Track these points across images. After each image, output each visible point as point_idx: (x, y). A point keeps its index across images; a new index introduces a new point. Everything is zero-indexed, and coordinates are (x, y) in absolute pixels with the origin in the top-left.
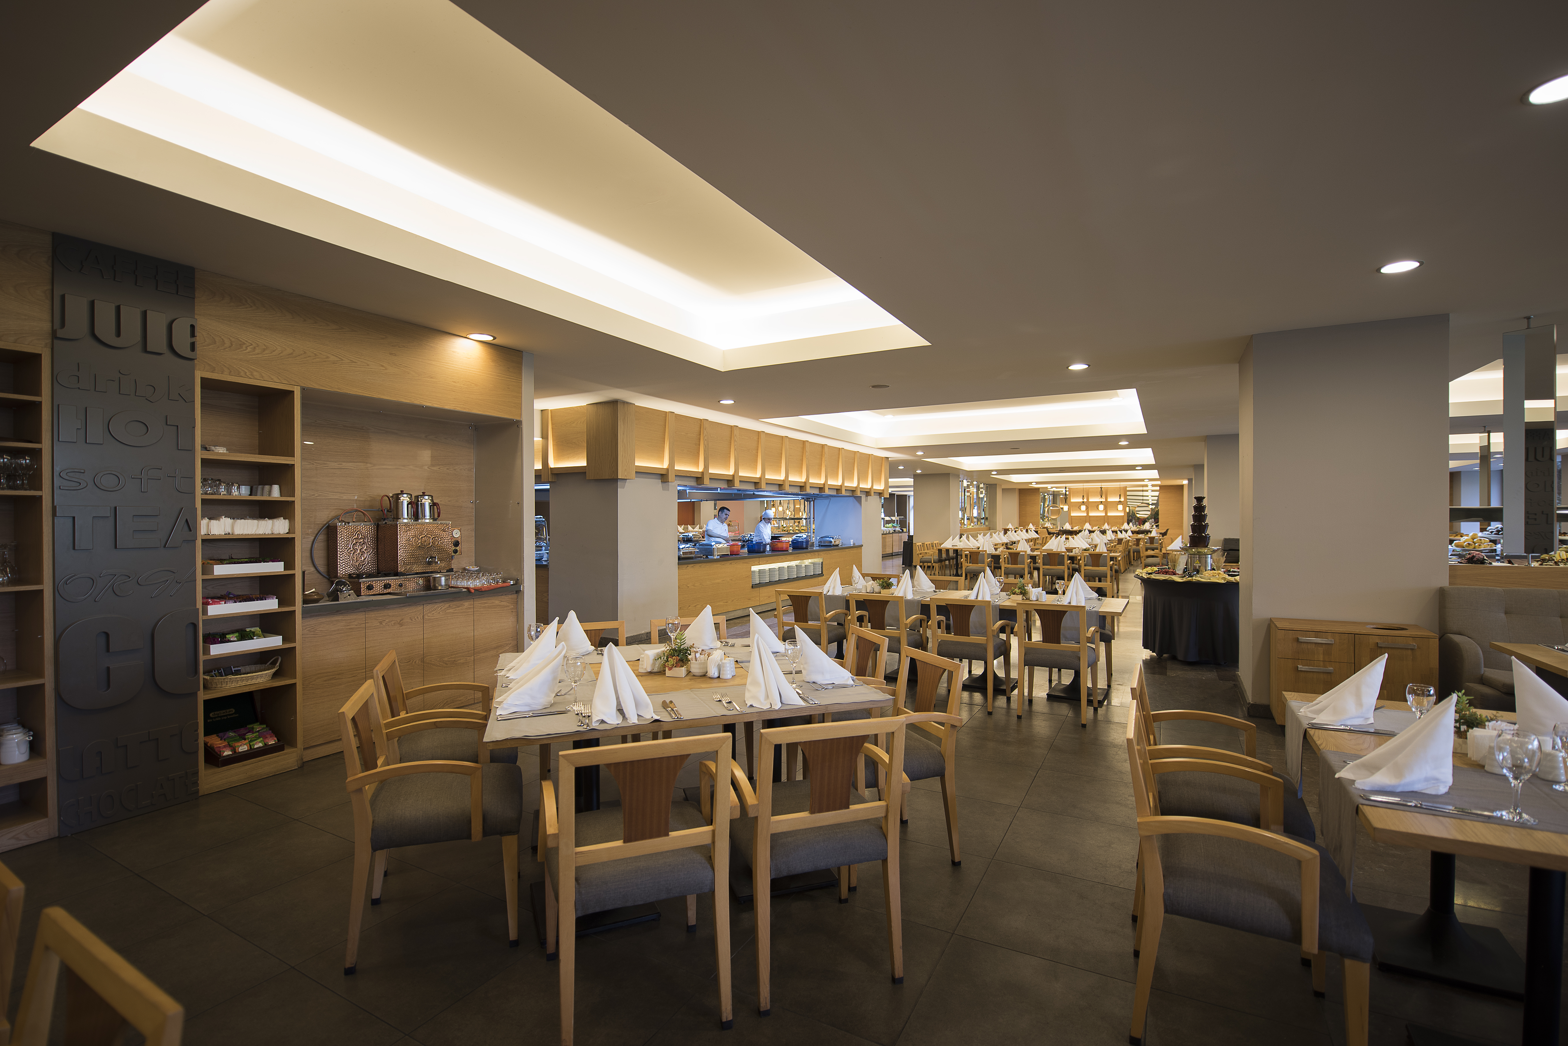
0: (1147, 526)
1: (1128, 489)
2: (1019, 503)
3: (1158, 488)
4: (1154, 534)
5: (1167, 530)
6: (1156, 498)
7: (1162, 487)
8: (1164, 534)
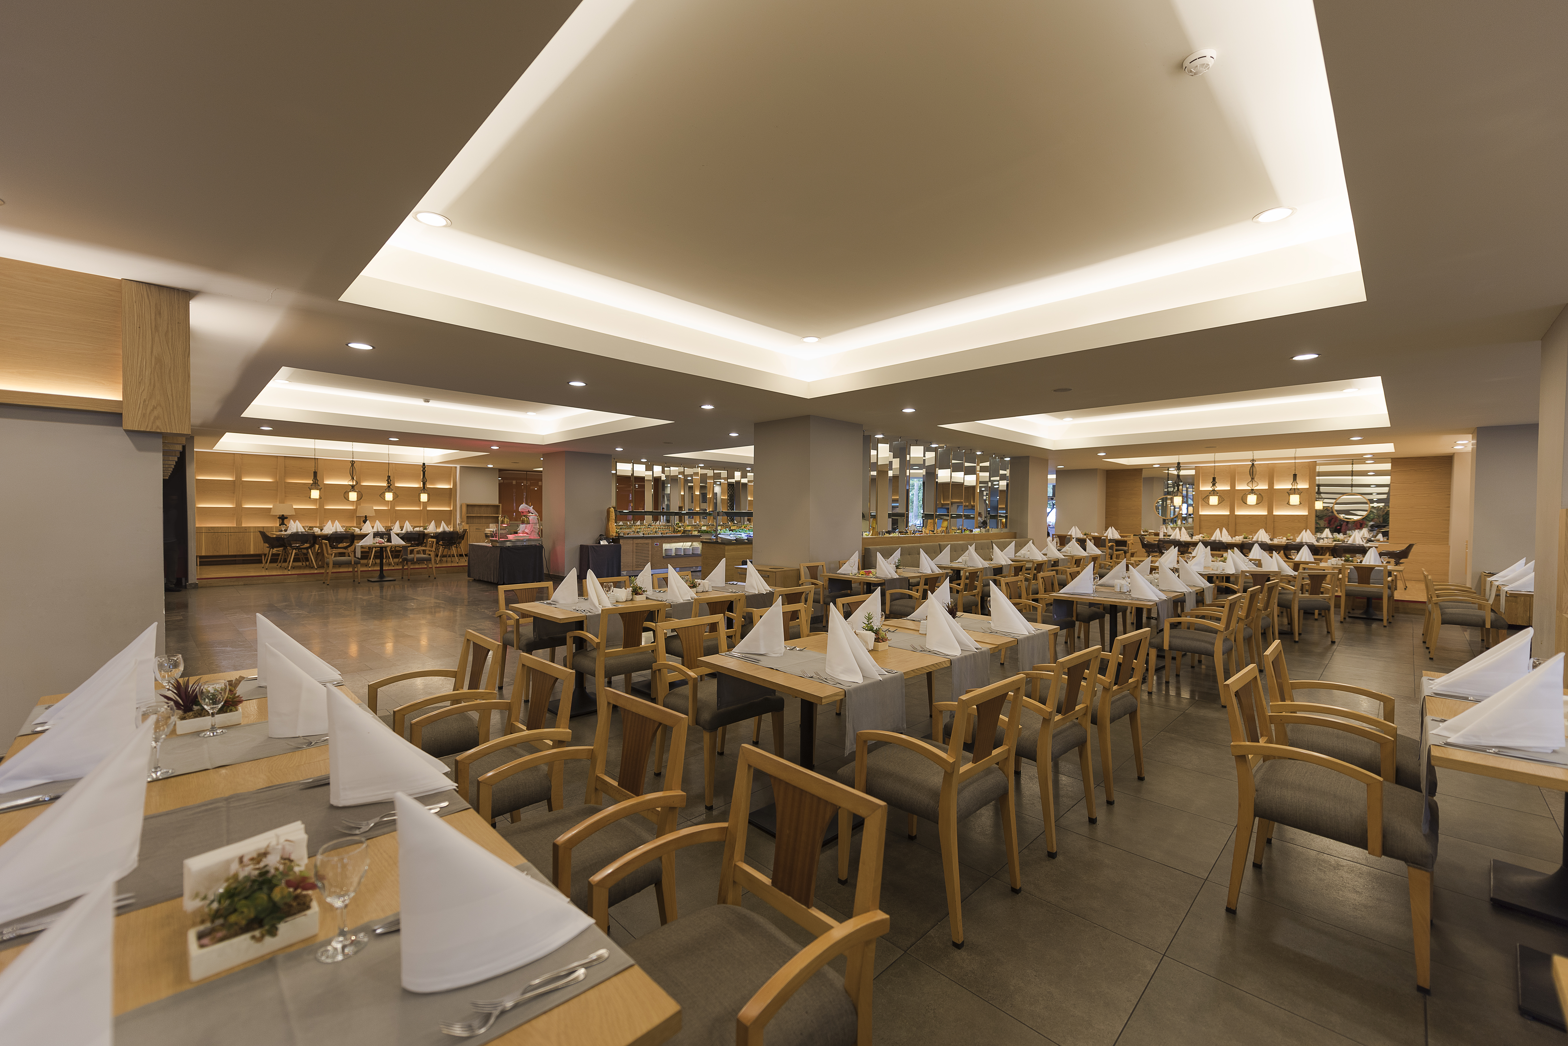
0: (1357, 537)
1: (1320, 469)
2: (1106, 493)
3: (1388, 466)
4: (1371, 559)
5: (1410, 547)
6: (1386, 490)
7: (1399, 462)
8: (1399, 556)
